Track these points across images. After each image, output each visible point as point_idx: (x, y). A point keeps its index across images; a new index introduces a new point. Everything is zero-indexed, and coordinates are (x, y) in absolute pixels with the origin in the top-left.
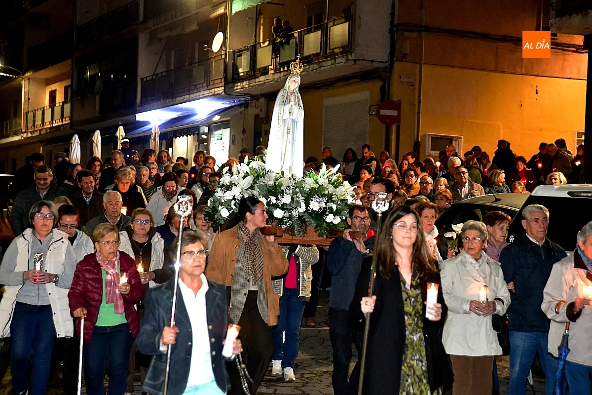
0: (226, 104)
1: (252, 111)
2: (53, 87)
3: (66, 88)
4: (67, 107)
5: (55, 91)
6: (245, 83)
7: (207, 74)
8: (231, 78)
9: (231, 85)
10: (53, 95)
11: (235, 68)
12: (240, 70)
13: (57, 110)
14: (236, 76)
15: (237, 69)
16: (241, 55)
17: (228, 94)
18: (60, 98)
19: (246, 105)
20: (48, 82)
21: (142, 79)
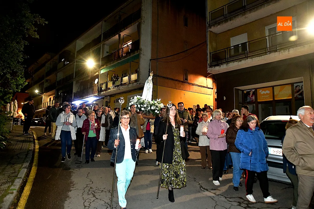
0: (97, 98)
1: (105, 100)
2: (50, 97)
3: (54, 97)
4: (54, 101)
5: (51, 98)
6: (104, 92)
7: (93, 90)
8: (100, 90)
9: (100, 93)
10: (50, 99)
11: (101, 88)
12: (103, 89)
13: (51, 102)
14: (101, 90)
15: (102, 88)
16: (103, 85)
17: (99, 96)
18: (52, 99)
19: (103, 98)
20: (49, 96)
21: (74, 93)
